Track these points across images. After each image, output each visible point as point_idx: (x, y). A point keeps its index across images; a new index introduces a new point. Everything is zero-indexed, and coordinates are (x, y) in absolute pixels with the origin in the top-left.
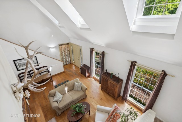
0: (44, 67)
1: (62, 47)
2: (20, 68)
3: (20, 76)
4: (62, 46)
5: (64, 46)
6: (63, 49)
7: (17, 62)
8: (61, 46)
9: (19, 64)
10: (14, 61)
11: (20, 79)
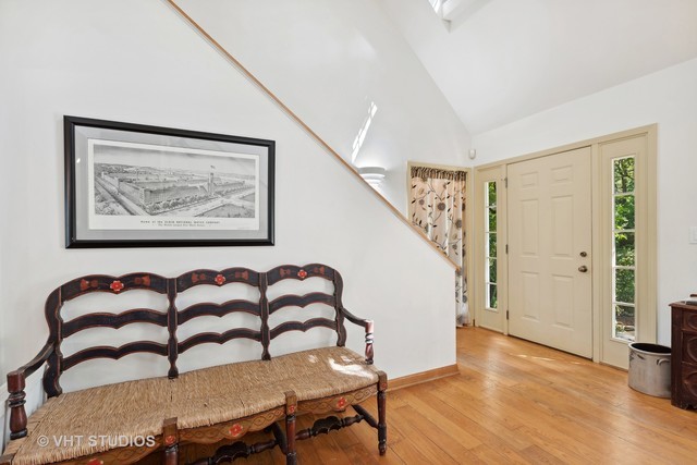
0: (313, 270)
1: (427, 186)
2: (94, 223)
3: (70, 311)
4: (424, 180)
5: (437, 182)
6: (428, 201)
7: (91, 143)
8: (417, 181)
9: (109, 170)
10: (70, 123)
11: (54, 341)
